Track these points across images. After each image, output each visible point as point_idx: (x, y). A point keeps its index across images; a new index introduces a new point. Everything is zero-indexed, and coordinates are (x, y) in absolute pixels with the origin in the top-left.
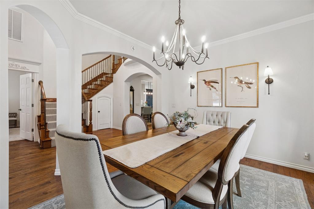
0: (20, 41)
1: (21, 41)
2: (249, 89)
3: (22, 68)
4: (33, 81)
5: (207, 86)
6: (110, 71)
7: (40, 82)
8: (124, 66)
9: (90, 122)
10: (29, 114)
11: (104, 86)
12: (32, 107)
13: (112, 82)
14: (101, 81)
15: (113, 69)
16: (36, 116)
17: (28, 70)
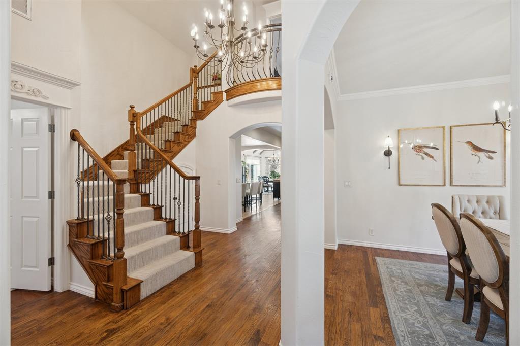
0: (24, 15)
1: (28, 16)
2: (489, 160)
3: (31, 92)
4: (52, 128)
5: (417, 153)
6: (190, 115)
7: (73, 134)
8: (229, 106)
9: (196, 225)
10: (38, 218)
11: (182, 145)
12: (50, 200)
13: (194, 136)
14: (178, 133)
15: (195, 110)
16: (65, 224)
17: (46, 98)
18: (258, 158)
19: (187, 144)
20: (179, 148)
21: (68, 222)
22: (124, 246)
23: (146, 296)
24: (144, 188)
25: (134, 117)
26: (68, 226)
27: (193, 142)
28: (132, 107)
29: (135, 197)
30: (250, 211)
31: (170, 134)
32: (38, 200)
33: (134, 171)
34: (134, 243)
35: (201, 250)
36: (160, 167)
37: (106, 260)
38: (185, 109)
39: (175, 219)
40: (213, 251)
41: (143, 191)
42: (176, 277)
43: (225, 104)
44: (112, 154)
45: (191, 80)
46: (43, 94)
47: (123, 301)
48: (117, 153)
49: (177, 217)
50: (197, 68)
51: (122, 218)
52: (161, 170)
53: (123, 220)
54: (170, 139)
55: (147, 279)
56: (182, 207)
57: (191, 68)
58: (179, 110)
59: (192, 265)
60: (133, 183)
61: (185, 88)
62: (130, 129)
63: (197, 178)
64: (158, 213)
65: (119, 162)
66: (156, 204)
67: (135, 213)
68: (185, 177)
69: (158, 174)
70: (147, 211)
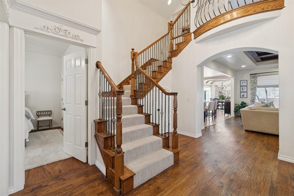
3: (74, 37)
4: (87, 61)
6: (168, 55)
7: (97, 64)
8: (196, 43)
9: (174, 131)
10: (81, 117)
11: (163, 74)
12: (86, 106)
13: (171, 68)
14: (160, 66)
15: (171, 51)
16: (93, 122)
17: (82, 41)
18: (209, 87)
19: (166, 74)
20: (161, 76)
21: (94, 121)
22: (122, 144)
23: (137, 186)
24: (140, 102)
25: (134, 56)
26: (94, 123)
27: (170, 72)
28: (133, 49)
29: (134, 107)
30: (208, 122)
31: (155, 68)
32: (81, 106)
33: (134, 90)
34: (132, 139)
35: (179, 152)
36: (149, 88)
37: (112, 151)
38: (165, 50)
39: (159, 125)
40: (186, 152)
41: (139, 104)
42: (160, 172)
43: (193, 41)
44: (124, 82)
45: (169, 30)
46: (81, 38)
47: (121, 188)
48: (126, 81)
49: (160, 123)
50: (173, 22)
51: (121, 121)
52: (150, 91)
53: (121, 123)
54: (155, 70)
55: (138, 172)
56: (164, 115)
57: (168, 23)
58: (161, 51)
59: (172, 163)
60: (134, 99)
61: (165, 36)
62: (132, 64)
63: (175, 94)
64: (148, 119)
65: (127, 87)
66: (146, 113)
67: (133, 118)
68: (166, 94)
69: (148, 93)
70: (141, 117)
